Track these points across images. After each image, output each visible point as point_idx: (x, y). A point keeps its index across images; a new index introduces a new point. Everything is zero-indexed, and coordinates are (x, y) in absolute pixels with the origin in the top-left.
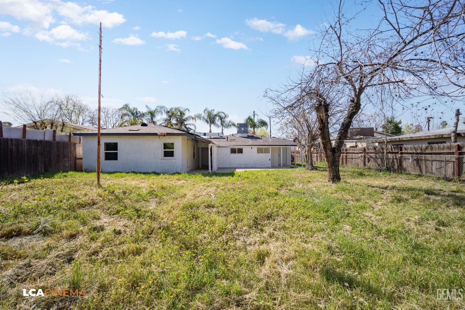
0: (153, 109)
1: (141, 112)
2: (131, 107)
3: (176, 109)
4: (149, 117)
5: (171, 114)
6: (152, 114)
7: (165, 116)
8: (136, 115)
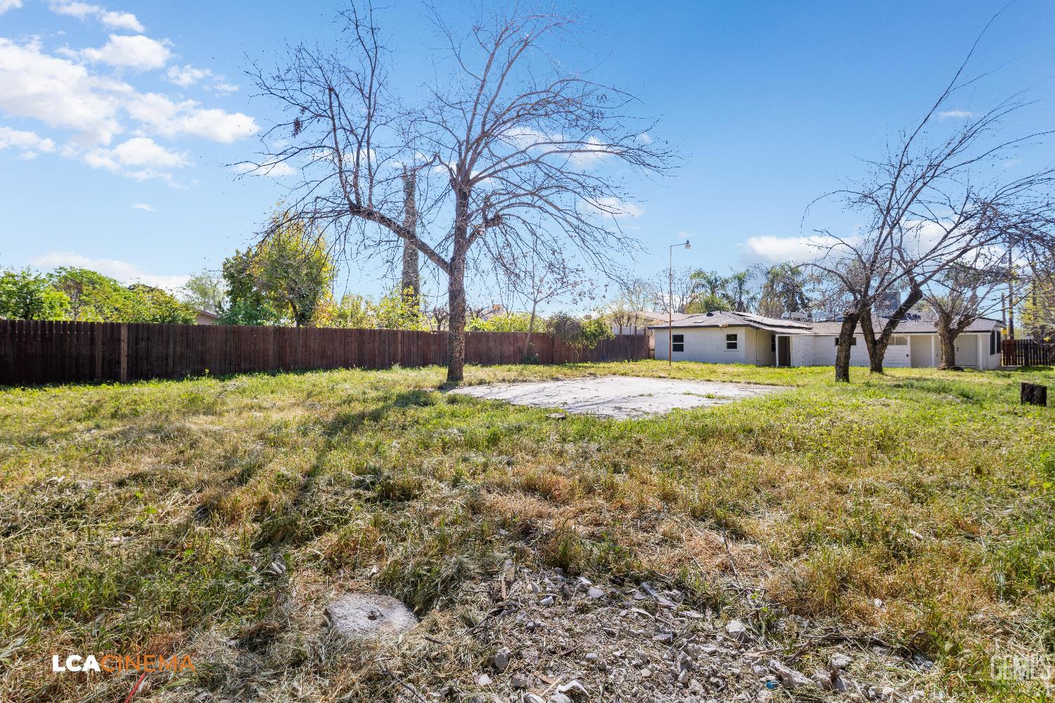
0: (741, 270)
1: (723, 277)
2: (707, 271)
3: (783, 267)
4: (735, 284)
5: (773, 277)
6: (741, 280)
7: (763, 281)
8: (713, 285)
